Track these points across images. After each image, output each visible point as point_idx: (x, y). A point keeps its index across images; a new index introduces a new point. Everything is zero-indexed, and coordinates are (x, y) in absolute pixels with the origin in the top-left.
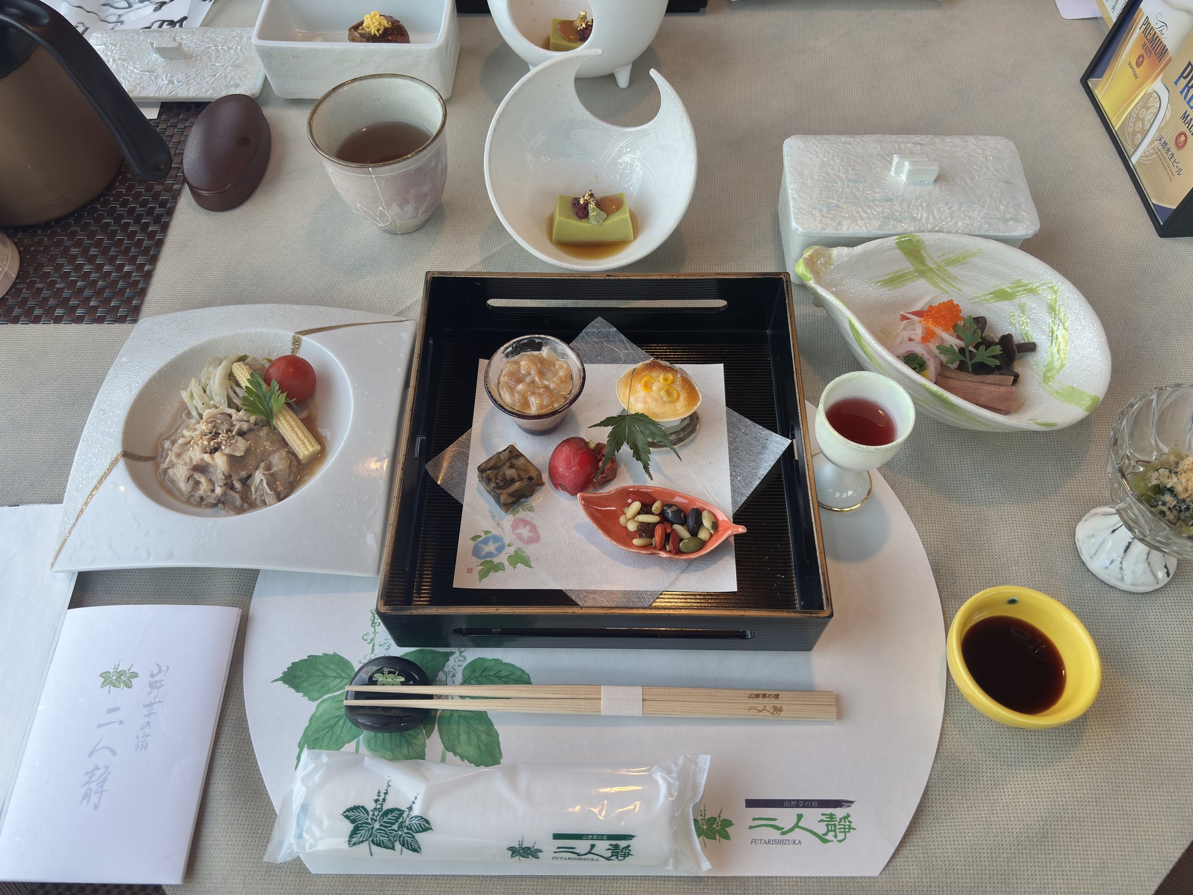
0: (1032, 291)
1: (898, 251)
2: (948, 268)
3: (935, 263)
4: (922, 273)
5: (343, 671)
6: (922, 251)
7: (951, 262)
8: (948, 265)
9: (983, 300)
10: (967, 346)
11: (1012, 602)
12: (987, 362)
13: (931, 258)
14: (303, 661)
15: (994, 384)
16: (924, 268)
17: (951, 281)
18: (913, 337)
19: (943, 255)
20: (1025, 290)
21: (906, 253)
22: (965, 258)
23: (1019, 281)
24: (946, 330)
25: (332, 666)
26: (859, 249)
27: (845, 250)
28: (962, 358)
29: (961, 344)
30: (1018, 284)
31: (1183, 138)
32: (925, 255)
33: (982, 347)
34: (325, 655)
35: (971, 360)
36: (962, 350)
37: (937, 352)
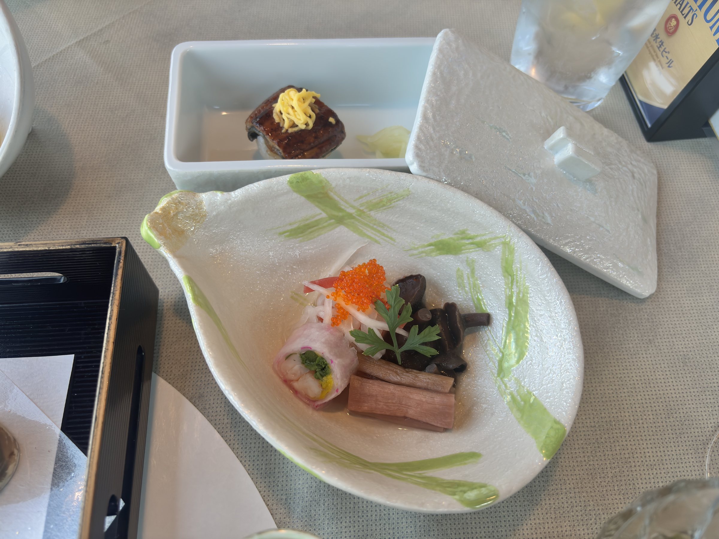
0: (480, 245)
1: (295, 195)
2: (372, 213)
3: (353, 207)
4: (340, 221)
6: (332, 194)
7: (378, 206)
8: (371, 210)
9: (422, 252)
10: (393, 327)
12: (421, 351)
13: (346, 202)
15: (426, 389)
16: (341, 214)
17: (379, 229)
18: (321, 315)
19: (361, 197)
20: (472, 244)
21: (308, 197)
22: (390, 201)
23: (463, 232)
24: (362, 308)
26: (238, 194)
27: (219, 196)
28: (389, 347)
29: (384, 326)
30: (463, 235)
31: (673, 23)
32: (336, 198)
33: (415, 329)
35: (400, 345)
36: (387, 336)
37: (353, 339)
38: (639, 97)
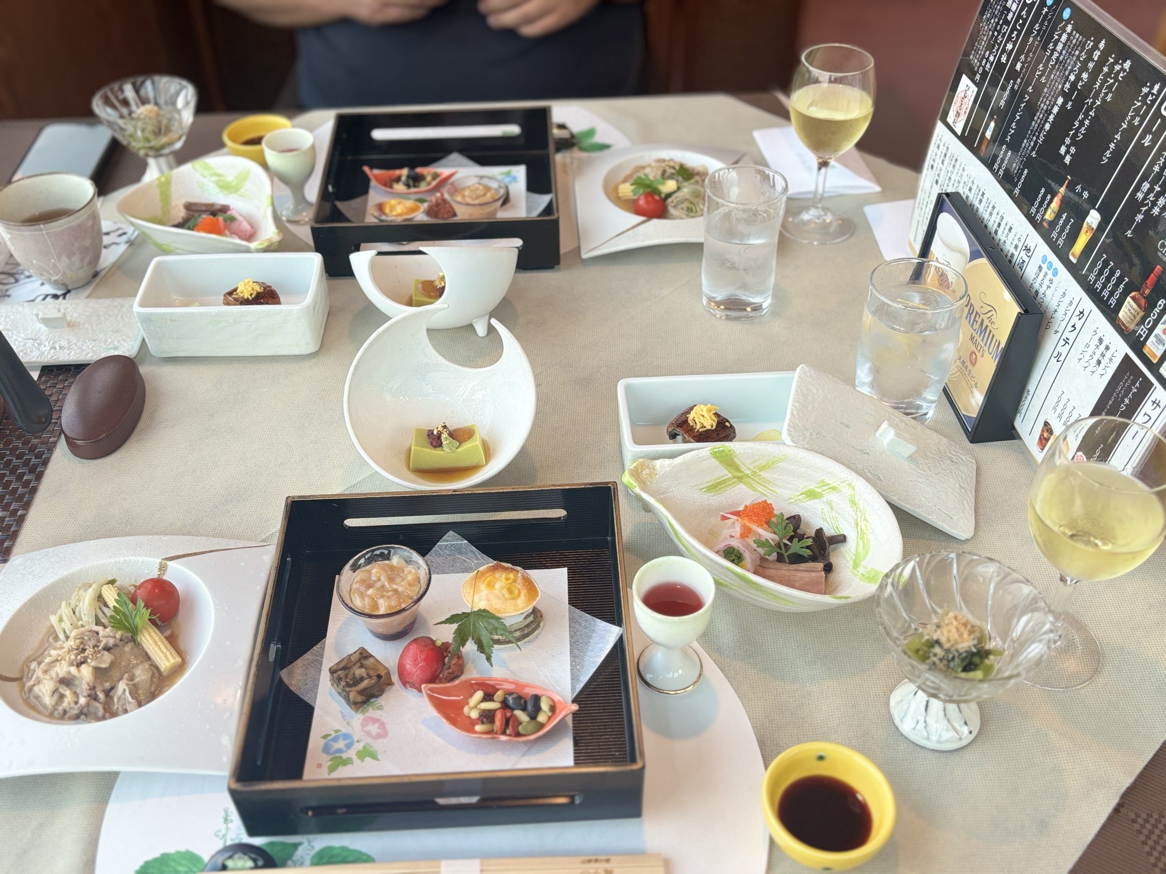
0: (834, 489)
1: (714, 460)
2: (762, 473)
3: (749, 469)
4: (740, 479)
5: (195, 865)
6: (736, 460)
7: (763, 468)
8: (761, 471)
9: (797, 500)
10: (781, 539)
11: (821, 758)
12: (801, 553)
13: (745, 465)
14: (156, 860)
15: (806, 571)
16: (741, 475)
17: (766, 485)
18: (733, 534)
19: (754, 462)
20: (829, 488)
21: (721, 462)
22: (773, 463)
23: (823, 481)
24: (760, 526)
25: (184, 862)
26: (678, 460)
27: (667, 462)
28: (779, 550)
29: (776, 537)
30: (823, 484)
31: (974, 356)
32: (738, 462)
33: (796, 540)
34: (178, 853)
35: (787, 551)
36: (778, 545)
37: (755, 546)
38: (963, 412)
